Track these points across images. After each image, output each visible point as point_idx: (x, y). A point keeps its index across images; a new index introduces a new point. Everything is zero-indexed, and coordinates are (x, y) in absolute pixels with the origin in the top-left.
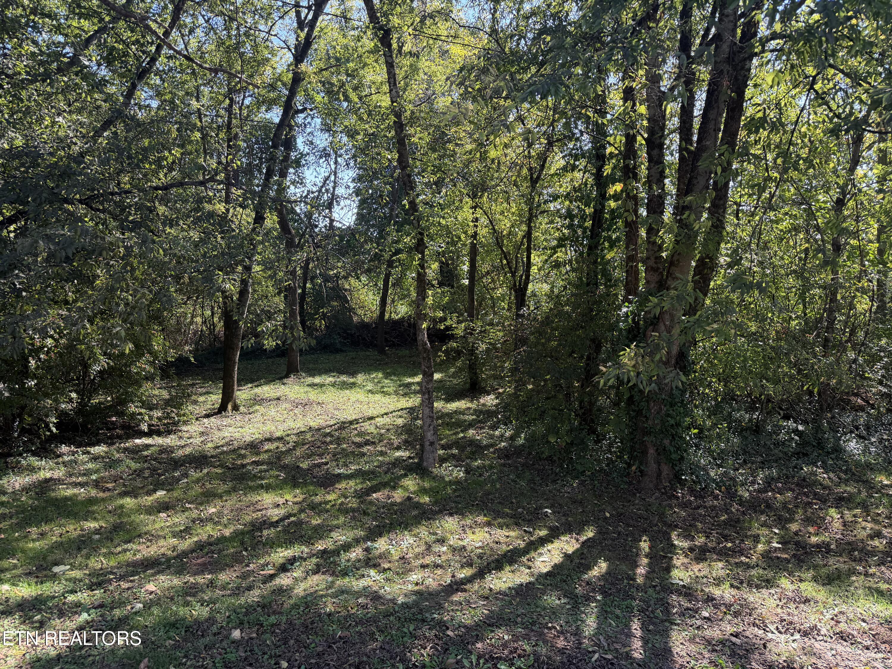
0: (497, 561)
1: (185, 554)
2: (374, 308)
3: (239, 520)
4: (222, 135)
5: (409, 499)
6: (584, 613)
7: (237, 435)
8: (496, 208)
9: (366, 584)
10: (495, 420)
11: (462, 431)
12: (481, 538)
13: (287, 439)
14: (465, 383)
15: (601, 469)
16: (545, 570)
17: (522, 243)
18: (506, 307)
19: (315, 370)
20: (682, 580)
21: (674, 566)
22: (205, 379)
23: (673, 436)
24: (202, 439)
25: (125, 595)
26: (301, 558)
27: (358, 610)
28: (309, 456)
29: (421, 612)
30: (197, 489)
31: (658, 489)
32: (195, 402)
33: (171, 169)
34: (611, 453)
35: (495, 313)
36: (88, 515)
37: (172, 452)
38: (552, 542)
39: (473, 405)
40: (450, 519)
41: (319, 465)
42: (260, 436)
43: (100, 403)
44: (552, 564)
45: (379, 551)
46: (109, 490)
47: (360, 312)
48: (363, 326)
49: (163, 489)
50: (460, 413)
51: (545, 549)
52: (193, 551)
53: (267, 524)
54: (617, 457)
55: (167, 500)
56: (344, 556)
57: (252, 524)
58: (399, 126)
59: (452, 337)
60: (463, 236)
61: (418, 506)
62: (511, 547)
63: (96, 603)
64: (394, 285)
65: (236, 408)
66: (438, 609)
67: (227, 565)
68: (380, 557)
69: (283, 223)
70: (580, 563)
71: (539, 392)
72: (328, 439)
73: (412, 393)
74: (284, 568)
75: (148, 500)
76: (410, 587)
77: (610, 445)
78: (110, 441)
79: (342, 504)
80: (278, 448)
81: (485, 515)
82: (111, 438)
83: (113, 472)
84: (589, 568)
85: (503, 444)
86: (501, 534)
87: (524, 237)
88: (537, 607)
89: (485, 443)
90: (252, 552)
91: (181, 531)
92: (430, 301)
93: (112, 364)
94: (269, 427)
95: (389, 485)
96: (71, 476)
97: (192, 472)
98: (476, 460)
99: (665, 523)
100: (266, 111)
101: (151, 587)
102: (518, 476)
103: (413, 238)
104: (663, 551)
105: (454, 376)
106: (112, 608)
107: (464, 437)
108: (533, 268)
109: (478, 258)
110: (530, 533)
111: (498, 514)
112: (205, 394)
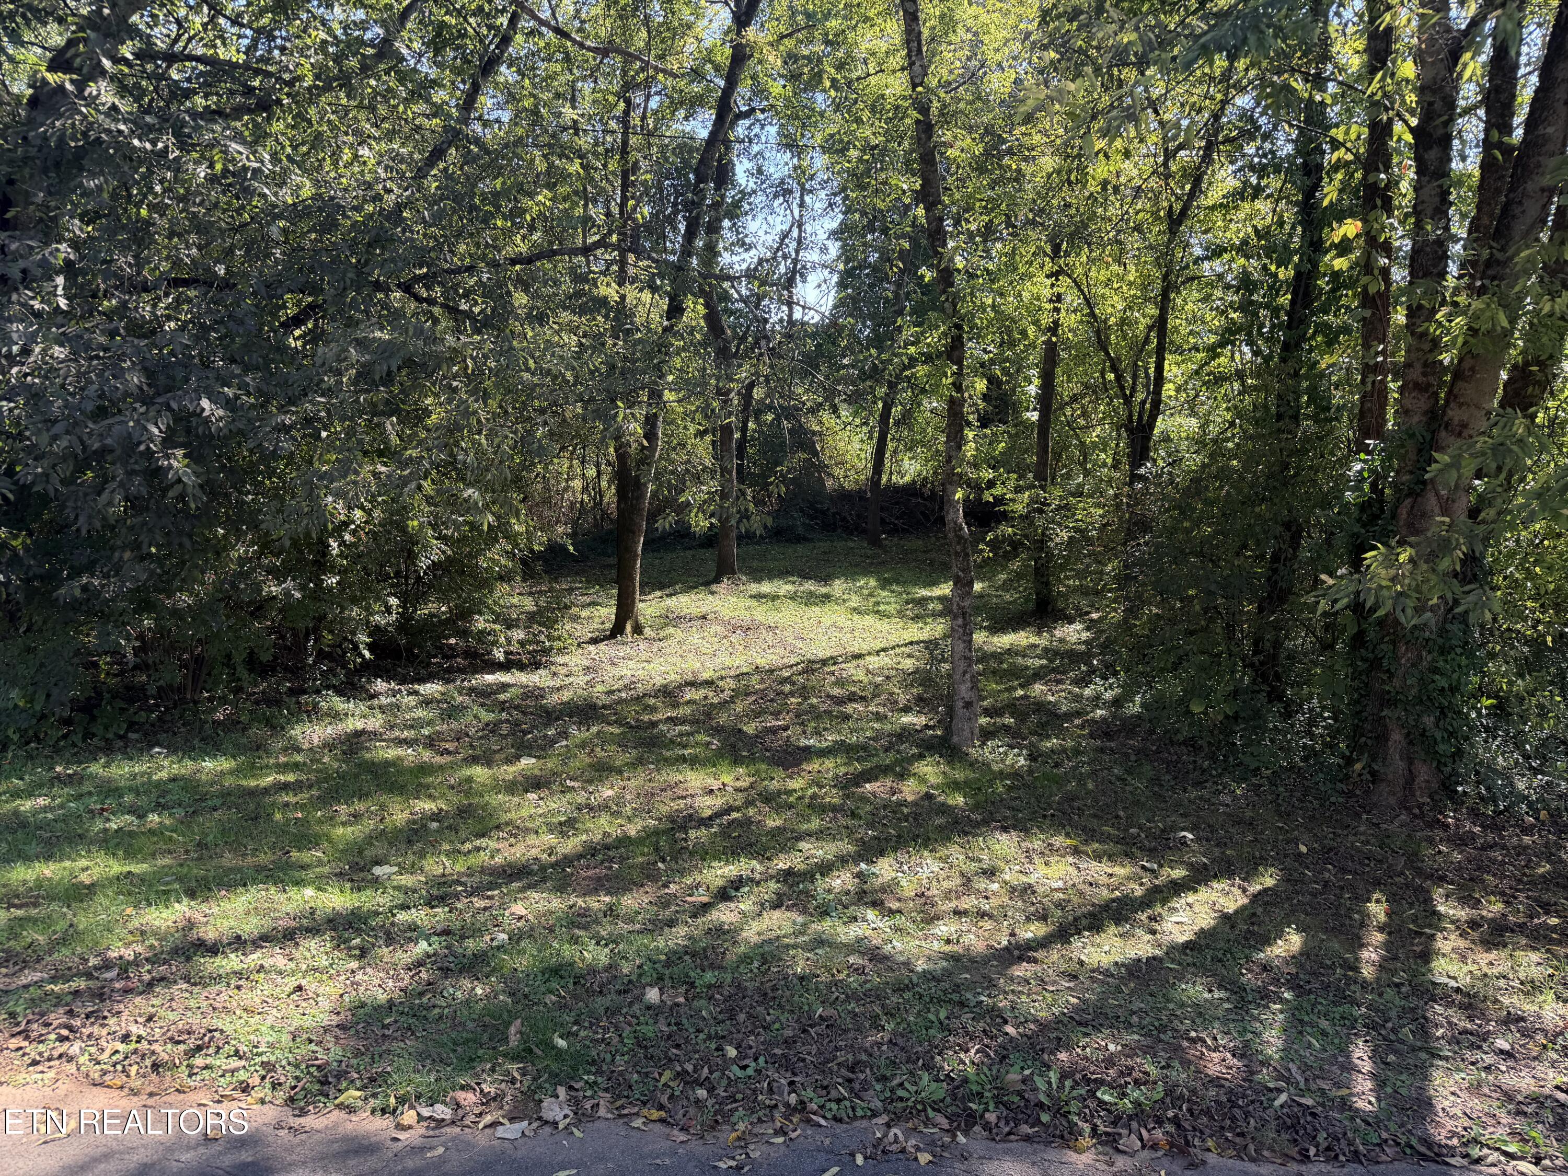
0: (1092, 915)
1: (568, 860)
2: (860, 466)
3: (649, 811)
4: (613, 165)
5: (928, 796)
6: (1256, 1019)
7: (641, 674)
8: (1098, 274)
9: (860, 932)
10: (1083, 668)
11: (1022, 686)
12: (1061, 874)
13: (721, 683)
14: (1027, 600)
15: (1292, 767)
16: (1182, 939)
17: (1147, 340)
18: (1109, 461)
19: (762, 570)
20: (1454, 978)
21: (1437, 952)
22: (590, 582)
23: (1442, 710)
24: (587, 678)
25: (481, 918)
26: (752, 880)
27: (848, 976)
28: (757, 715)
29: (957, 988)
30: (583, 758)
31: (1406, 808)
32: (576, 619)
33: (532, 228)
34: (1312, 736)
35: (1087, 473)
36: (422, 791)
37: (542, 697)
38: (1196, 891)
39: (1043, 641)
40: (1004, 837)
41: (773, 731)
42: (678, 677)
43: (432, 615)
44: (1196, 929)
45: (880, 880)
46: (449, 753)
47: (838, 472)
48: (843, 496)
49: (530, 756)
50: (1017, 653)
51: (1182, 901)
52: (580, 856)
53: (693, 820)
54: (1325, 744)
55: (537, 772)
56: (821, 884)
57: (672, 819)
58: (925, 128)
59: (1005, 517)
60: (1031, 330)
61: (944, 809)
62: (1117, 893)
63: (439, 928)
64: (897, 423)
65: (638, 630)
66: (988, 988)
67: (634, 884)
68: (884, 889)
69: (712, 318)
70: (1249, 931)
71: (1173, 622)
72: (787, 688)
73: (928, 616)
74: (724, 894)
75: (510, 771)
76: (936, 946)
77: (1312, 722)
78: (446, 676)
79: (814, 796)
80: (706, 697)
81: (1068, 835)
82: (449, 670)
83: (454, 725)
84: (1267, 941)
85: (1099, 712)
86: (1098, 870)
87: (1150, 328)
88: (1168, 1001)
89: (1064, 708)
90: (673, 864)
91: (560, 823)
92: (970, 450)
93: (449, 553)
94: (690, 663)
95: (893, 771)
96: (392, 728)
97: (573, 730)
98: (1048, 737)
99: (1419, 872)
100: (686, 118)
101: (519, 908)
102: (1129, 772)
103: (945, 334)
104: (1414, 922)
105: (1005, 586)
106: (463, 937)
107: (1025, 697)
108: (1166, 387)
109: (1059, 371)
110: (1153, 871)
111: (1090, 835)
112: (589, 605)
